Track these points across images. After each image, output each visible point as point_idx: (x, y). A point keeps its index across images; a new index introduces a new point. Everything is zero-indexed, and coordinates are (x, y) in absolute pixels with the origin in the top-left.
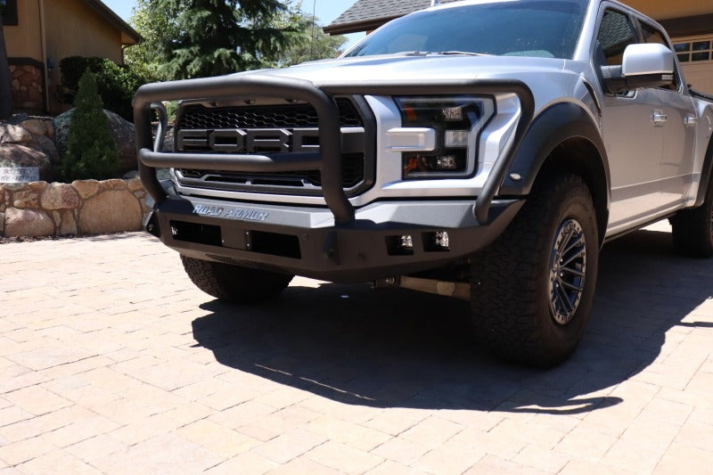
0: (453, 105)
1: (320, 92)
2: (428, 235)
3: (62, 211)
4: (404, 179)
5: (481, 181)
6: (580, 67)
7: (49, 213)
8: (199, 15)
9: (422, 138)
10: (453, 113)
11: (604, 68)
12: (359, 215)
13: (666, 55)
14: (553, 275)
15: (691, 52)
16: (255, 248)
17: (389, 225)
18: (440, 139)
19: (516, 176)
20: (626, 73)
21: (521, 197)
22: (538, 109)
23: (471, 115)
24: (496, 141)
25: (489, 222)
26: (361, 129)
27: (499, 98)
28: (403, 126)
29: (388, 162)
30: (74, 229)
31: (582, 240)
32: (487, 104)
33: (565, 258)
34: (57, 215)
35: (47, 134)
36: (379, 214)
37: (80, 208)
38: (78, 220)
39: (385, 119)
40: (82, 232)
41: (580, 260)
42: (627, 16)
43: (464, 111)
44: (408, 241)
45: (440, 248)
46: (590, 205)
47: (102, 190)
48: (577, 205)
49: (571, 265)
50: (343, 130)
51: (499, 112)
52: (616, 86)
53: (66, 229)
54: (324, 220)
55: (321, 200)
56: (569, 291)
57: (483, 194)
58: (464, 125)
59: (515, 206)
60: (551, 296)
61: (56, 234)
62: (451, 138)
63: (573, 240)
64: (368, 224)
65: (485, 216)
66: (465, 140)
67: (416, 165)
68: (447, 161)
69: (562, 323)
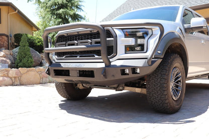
0: (139, 32)
1: (101, 27)
2: (134, 70)
3: (15, 78)
4: (125, 53)
5: (149, 54)
6: (178, 24)
7: (11, 78)
8: (58, 20)
9: (131, 41)
10: (139, 34)
11: (185, 25)
12: (112, 64)
13: (204, 21)
14: (172, 85)
17: (122, 66)
18: (136, 41)
19: (159, 52)
20: (192, 26)
21: (161, 58)
22: (165, 33)
23: (145, 35)
24: (152, 43)
25: (151, 65)
26: (112, 39)
27: (153, 30)
28: (125, 37)
29: (121, 49)
30: (19, 84)
31: (180, 74)
32: (150, 32)
33: (176, 80)
34: (13, 79)
35: (10, 54)
36: (119, 63)
37: (21, 77)
38: (20, 80)
39: (120, 36)
40: (21, 84)
41: (180, 81)
42: (192, 12)
43: (143, 34)
44: (127, 71)
45: (137, 73)
46: (182, 64)
47: (28, 71)
48: (178, 63)
49: (177, 82)
50: (107, 39)
51: (154, 33)
52: (189, 30)
53: (16, 83)
54: (103, 65)
55: (102, 61)
56: (177, 90)
57: (150, 56)
58: (143, 37)
59: (159, 61)
60: (171, 90)
61: (13, 85)
62: (140, 41)
63: (177, 74)
64: (115, 66)
65: (150, 63)
66: (143, 42)
67: (130, 49)
68: (138, 48)
69: (175, 99)
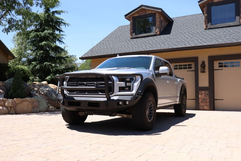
0: (127, 78)
1: (105, 75)
2: (124, 102)
3: (11, 107)
4: (119, 92)
5: (134, 92)
6: (151, 71)
7: (7, 107)
8: (40, 52)
9: (123, 84)
10: (128, 79)
11: (156, 71)
12: (111, 98)
13: (168, 69)
14: (147, 112)
15: (178, 67)
16: (89, 106)
17: (117, 100)
18: (126, 84)
19: (140, 91)
20: (160, 72)
21: (141, 95)
22: (144, 79)
23: (131, 80)
24: (136, 85)
25: (136, 99)
26: (111, 82)
27: (136, 77)
28: (119, 82)
29: (116, 89)
30: (14, 112)
31: (153, 105)
32: (134, 78)
33: (150, 109)
34: (9, 108)
35: (3, 86)
36: (116, 98)
37: (16, 106)
38: (15, 109)
39: (116, 81)
40: (16, 113)
41: (152, 110)
42: (160, 60)
43: (130, 79)
44: (121, 103)
45: (126, 104)
46: (154, 99)
47: (22, 101)
48: (151, 98)
49: (151, 111)
50: (109, 82)
51: (136, 79)
52: (158, 75)
53: (12, 112)
54: (105, 99)
55: (105, 96)
56: (151, 116)
57: (135, 94)
58: (130, 82)
59: (140, 97)
60: (147, 115)
61: (9, 113)
62: (128, 84)
63: (151, 105)
64: (113, 100)
65: (135, 98)
66: (130, 85)
67: (121, 89)
68: (127, 89)
69: (150, 122)
